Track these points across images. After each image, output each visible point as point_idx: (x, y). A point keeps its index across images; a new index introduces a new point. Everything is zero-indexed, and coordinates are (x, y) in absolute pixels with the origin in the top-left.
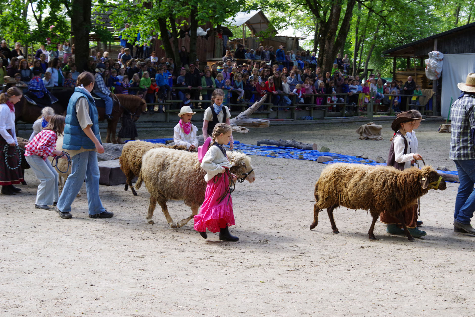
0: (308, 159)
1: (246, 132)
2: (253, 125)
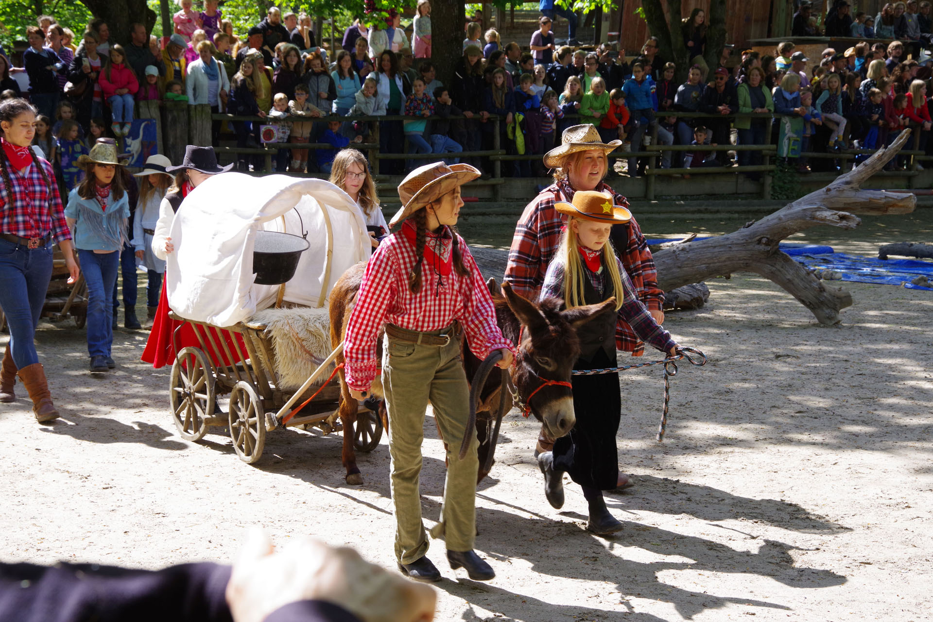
1: (853, 224)
2: (870, 205)
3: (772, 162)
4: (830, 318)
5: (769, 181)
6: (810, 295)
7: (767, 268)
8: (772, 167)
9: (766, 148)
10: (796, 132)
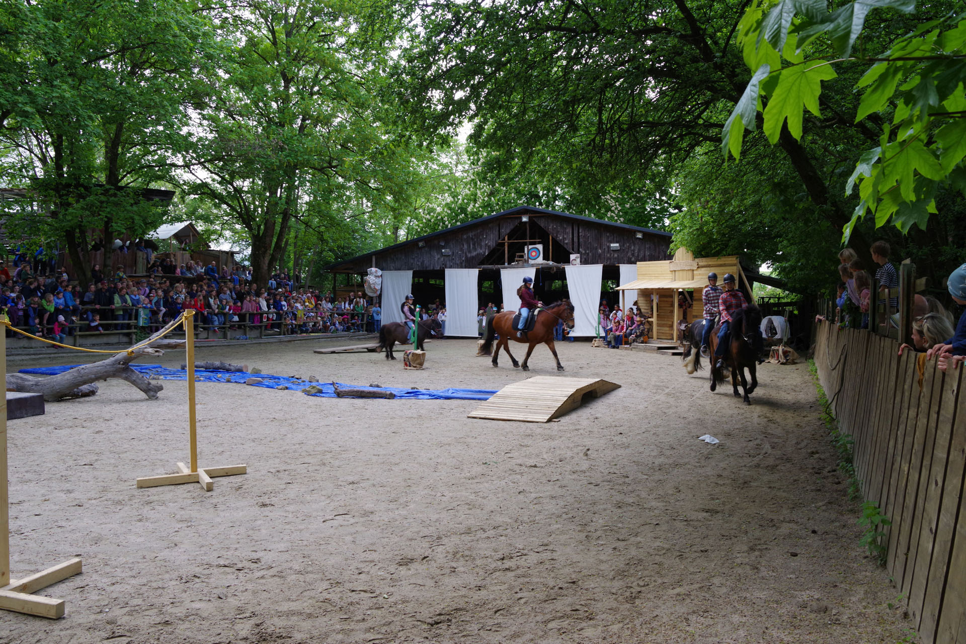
0: (236, 382)
1: (161, 354)
2: (168, 346)
3: (135, 328)
4: (154, 396)
5: (134, 337)
6: (144, 387)
7: (124, 375)
8: (135, 331)
9: (133, 322)
10: (146, 315)
